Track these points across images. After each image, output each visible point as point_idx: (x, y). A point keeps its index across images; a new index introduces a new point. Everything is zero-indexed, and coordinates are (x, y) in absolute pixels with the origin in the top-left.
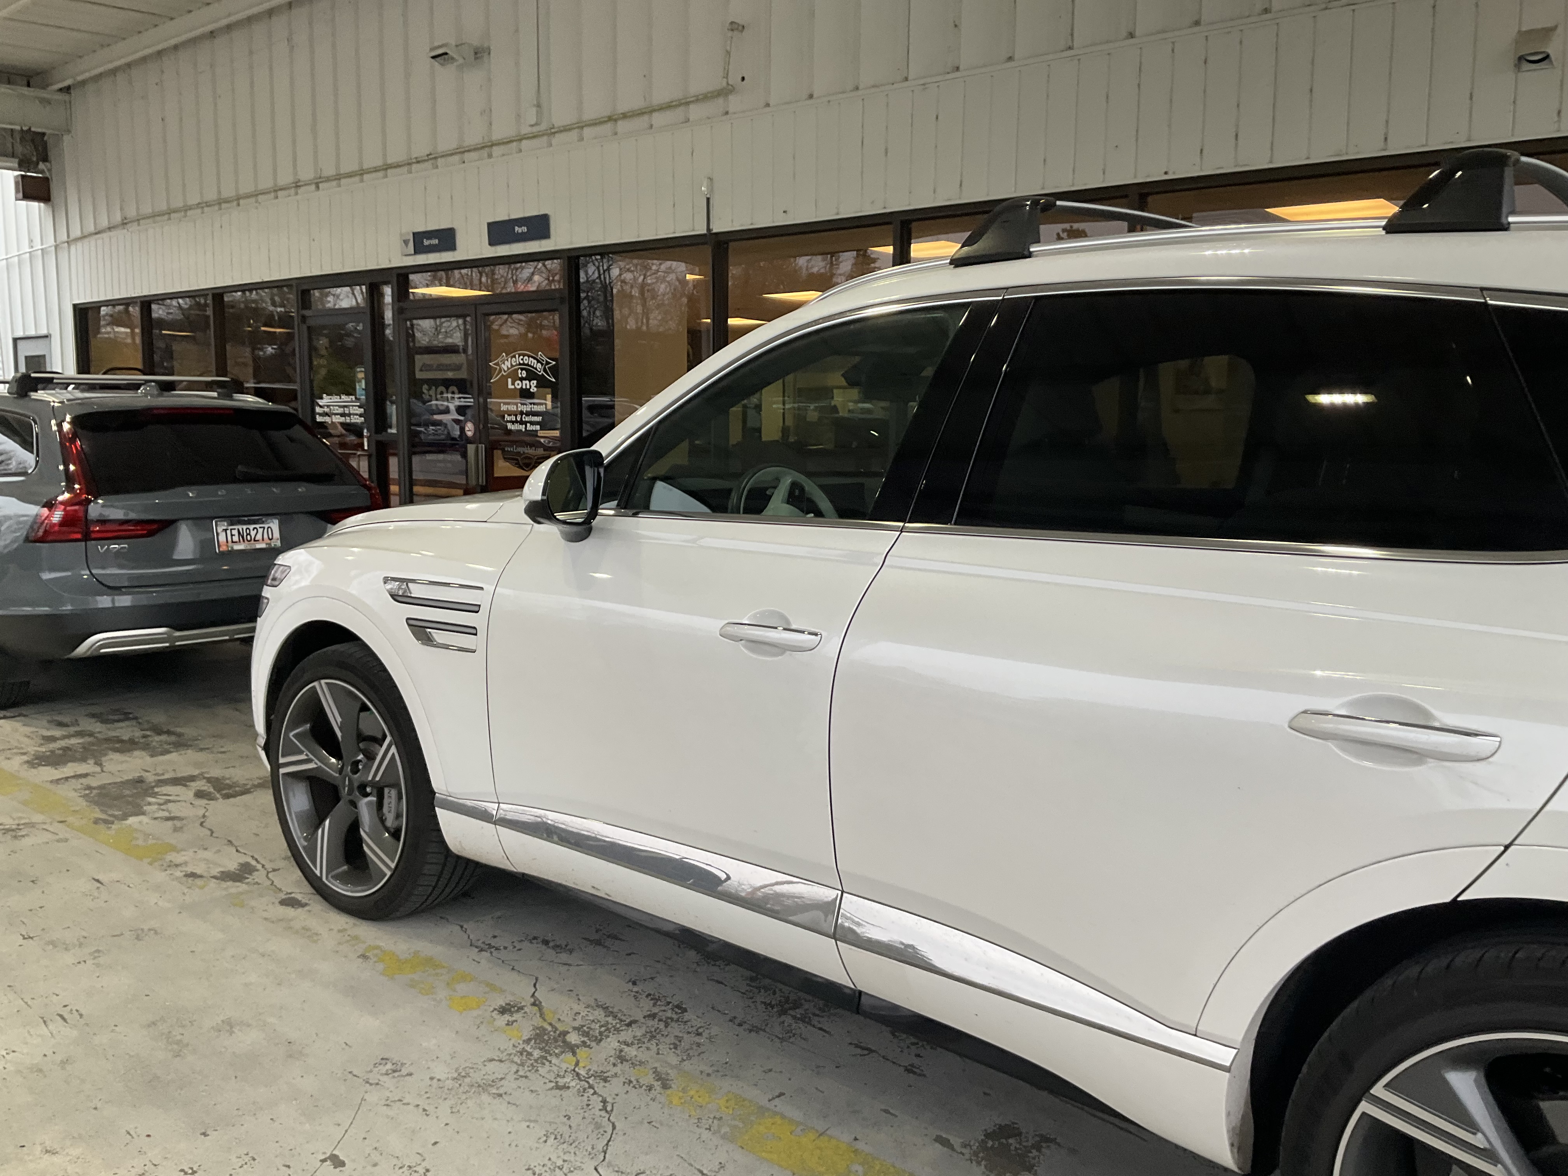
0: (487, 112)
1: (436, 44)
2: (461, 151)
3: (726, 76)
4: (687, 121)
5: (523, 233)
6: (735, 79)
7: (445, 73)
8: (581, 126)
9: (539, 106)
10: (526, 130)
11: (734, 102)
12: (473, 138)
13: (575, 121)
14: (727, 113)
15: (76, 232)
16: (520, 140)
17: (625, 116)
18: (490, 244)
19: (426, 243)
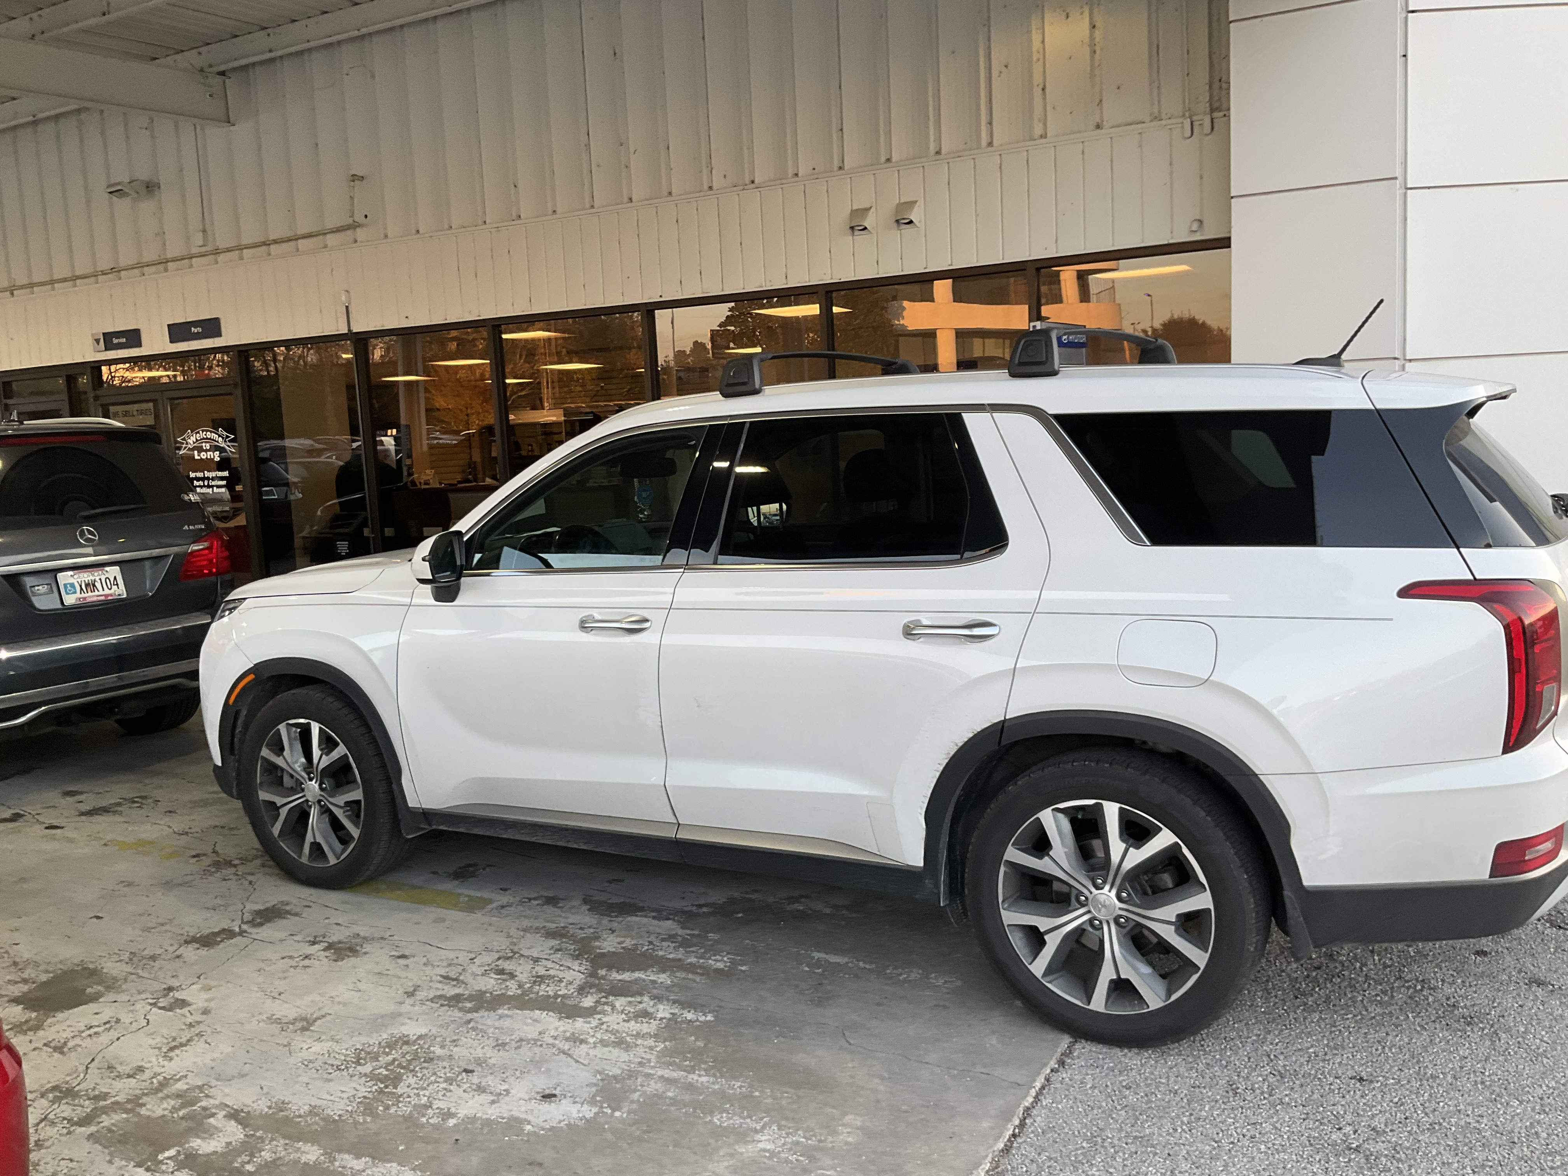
0: (161, 234)
1: (112, 182)
2: (140, 266)
3: (352, 216)
4: (326, 247)
5: (198, 332)
6: (359, 218)
7: (122, 205)
8: (240, 248)
9: (204, 231)
10: (194, 251)
11: (360, 233)
12: (150, 255)
13: (236, 244)
14: (356, 241)
16: (191, 258)
17: (275, 242)
18: (171, 342)
19: (115, 341)
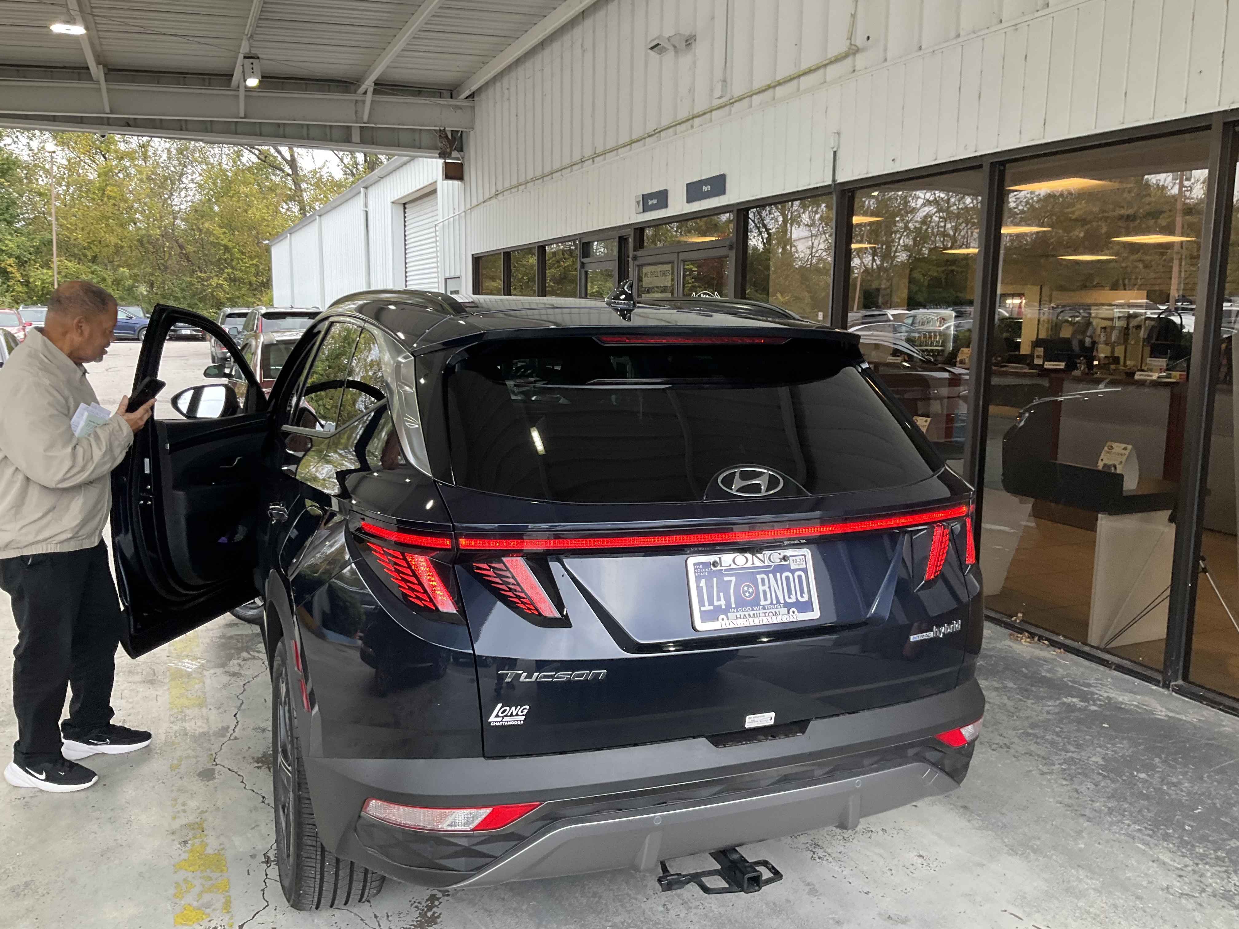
0: (692, 89)
1: (652, 37)
2: (676, 124)
3: (850, 38)
4: (823, 82)
5: (708, 191)
6: (861, 41)
7: (660, 61)
8: (751, 95)
9: (724, 81)
10: (714, 103)
11: (860, 60)
12: (683, 112)
13: (747, 91)
14: (854, 70)
15: (474, 203)
16: (711, 111)
18: (688, 202)
19: (650, 202)
